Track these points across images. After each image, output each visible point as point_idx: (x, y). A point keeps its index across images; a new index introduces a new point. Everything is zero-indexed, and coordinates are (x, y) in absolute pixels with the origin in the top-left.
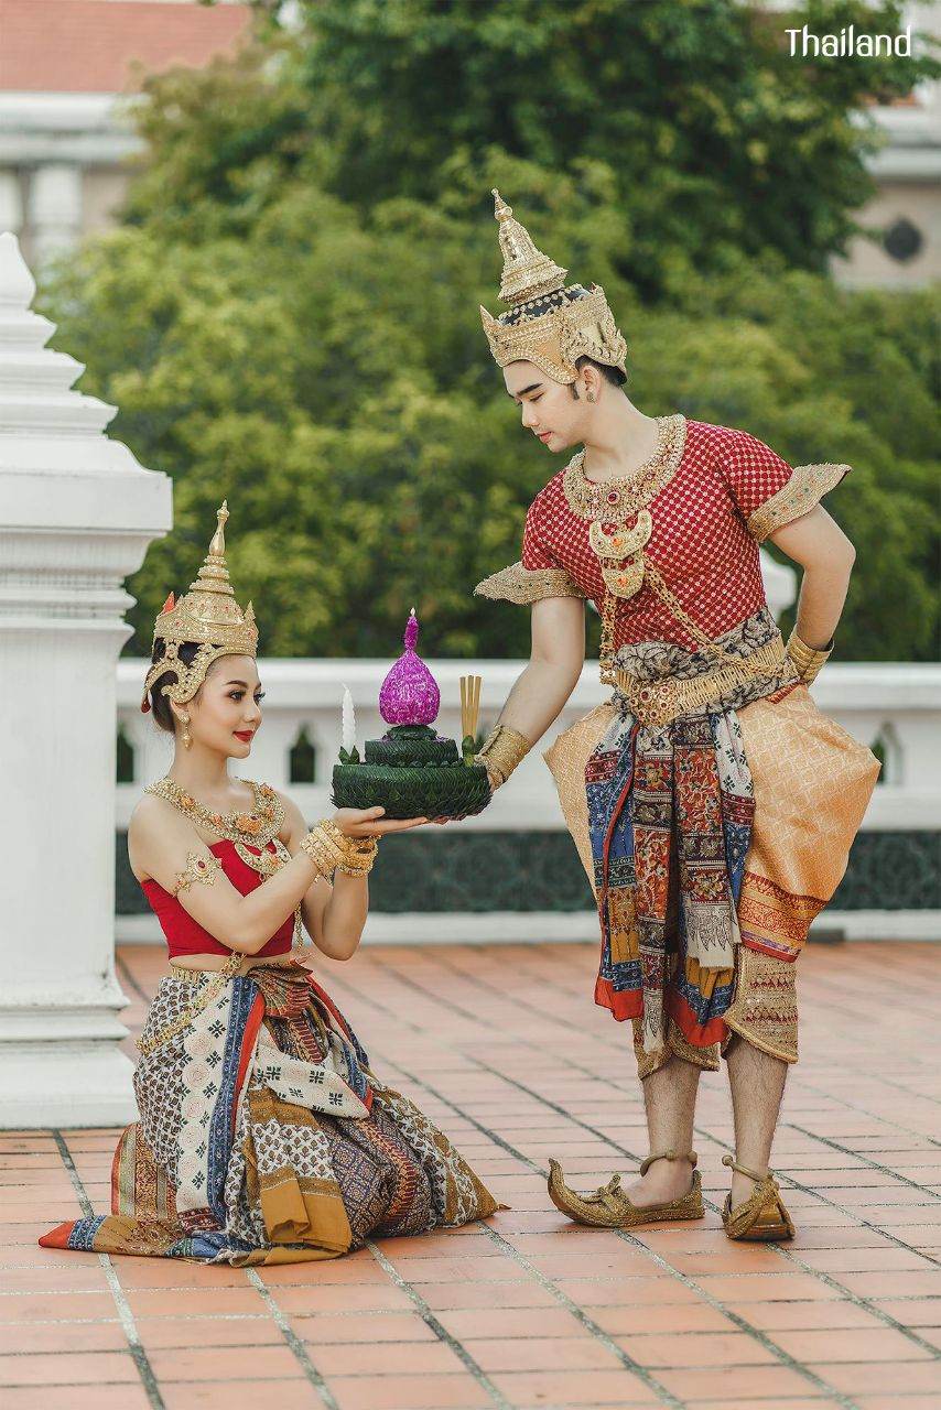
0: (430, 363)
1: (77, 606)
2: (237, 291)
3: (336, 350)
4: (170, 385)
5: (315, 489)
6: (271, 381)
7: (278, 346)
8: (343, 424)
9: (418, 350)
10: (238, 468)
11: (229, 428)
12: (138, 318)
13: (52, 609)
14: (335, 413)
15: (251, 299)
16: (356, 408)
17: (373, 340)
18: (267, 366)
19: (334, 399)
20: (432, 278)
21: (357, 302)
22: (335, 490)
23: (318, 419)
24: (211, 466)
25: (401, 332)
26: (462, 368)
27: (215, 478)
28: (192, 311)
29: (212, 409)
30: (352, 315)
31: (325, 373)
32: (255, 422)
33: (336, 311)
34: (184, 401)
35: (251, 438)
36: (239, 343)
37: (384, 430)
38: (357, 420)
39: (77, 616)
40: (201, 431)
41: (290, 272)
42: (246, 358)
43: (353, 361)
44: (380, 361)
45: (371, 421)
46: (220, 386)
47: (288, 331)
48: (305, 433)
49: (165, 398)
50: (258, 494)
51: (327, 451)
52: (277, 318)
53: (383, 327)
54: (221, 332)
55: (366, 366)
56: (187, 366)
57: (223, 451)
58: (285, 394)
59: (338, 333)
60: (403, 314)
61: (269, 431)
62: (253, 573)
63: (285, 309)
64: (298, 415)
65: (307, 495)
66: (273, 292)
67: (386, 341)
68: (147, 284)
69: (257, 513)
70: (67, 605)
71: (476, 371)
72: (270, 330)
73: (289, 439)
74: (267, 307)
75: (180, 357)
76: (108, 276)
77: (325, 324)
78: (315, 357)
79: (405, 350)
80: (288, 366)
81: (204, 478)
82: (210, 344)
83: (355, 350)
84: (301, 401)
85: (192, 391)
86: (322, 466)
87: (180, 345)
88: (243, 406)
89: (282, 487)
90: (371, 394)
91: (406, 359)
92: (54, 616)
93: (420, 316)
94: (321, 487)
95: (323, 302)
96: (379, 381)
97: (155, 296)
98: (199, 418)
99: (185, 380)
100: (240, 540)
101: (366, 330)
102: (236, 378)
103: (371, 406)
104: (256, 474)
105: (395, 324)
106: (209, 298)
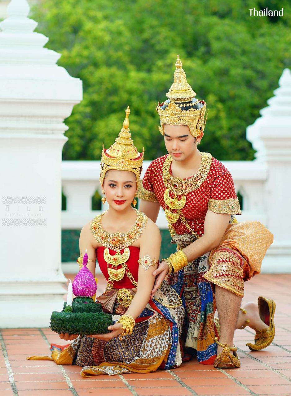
0: (184, 46)
1: (46, 129)
2: (106, 18)
3: (146, 41)
4: (80, 55)
5: (138, 97)
6: (120, 54)
7: (123, 40)
8: (149, 71)
9: (179, 41)
10: (107, 88)
11: (103, 72)
12: (67, 29)
13: (37, 131)
14: (145, 67)
15: (112, 21)
16: (154, 64)
17: (160, 37)
18: (119, 48)
19: (145, 61)
20: (184, 12)
21: (155, 22)
22: (146, 97)
23: (139, 68)
24: (97, 88)
25: (172, 34)
26: (196, 48)
27: (98, 92)
28: (88, 25)
29: (96, 65)
30: (152, 27)
31: (142, 51)
32: (114, 70)
33: (146, 26)
34: (85, 61)
35: (112, 76)
36: (107, 38)
37: (165, 73)
38: (154, 68)
39: (46, 133)
40: (92, 73)
41: (127, 10)
42: (110, 44)
43: (153, 46)
44: (163, 46)
45: (160, 69)
46: (99, 55)
47: (127, 34)
48: (134, 74)
49: (78, 60)
50: (115, 99)
51: (143, 82)
52: (123, 28)
53: (164, 32)
54: (100, 34)
55: (158, 47)
56: (87, 47)
57: (101, 82)
58: (126, 59)
59: (146, 35)
60: (172, 27)
61: (119, 73)
62: (113, 130)
63: (125, 25)
64: (131, 67)
65: (134, 99)
66: (121, 18)
67: (166, 38)
68: (70, 14)
69: (115, 107)
70: (43, 129)
71: (202, 49)
72: (120, 33)
73: (127, 77)
74: (119, 24)
75: (84, 44)
76: (55, 11)
77: (142, 31)
78: (137, 44)
79: (173, 41)
80: (127, 48)
81: (93, 92)
82: (96, 38)
83: (153, 41)
84: (132, 62)
85: (88, 58)
86: (141, 87)
87: (84, 39)
88: (109, 64)
89: (125, 96)
90: (159, 59)
91: (174, 45)
92: (38, 133)
93: (180, 28)
94: (140, 96)
95: (140, 22)
96: (163, 53)
97: (73, 19)
98: (91, 68)
99: (86, 53)
100: (108, 118)
101: (158, 33)
102: (106, 53)
103: (160, 63)
104: (114, 91)
105: (169, 31)
106: (94, 20)
